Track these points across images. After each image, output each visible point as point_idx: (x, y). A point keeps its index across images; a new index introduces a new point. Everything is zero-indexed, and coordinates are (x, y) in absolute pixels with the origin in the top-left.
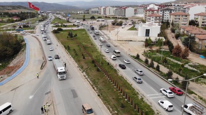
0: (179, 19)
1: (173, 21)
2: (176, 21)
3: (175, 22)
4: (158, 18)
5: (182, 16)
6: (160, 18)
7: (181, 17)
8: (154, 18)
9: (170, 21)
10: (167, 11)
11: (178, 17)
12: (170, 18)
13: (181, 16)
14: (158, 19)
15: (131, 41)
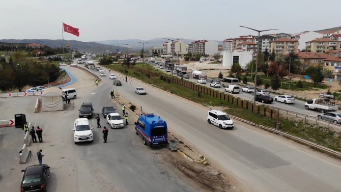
0: (283, 47)
1: (273, 51)
2: (279, 51)
3: (277, 51)
4: (252, 46)
5: (287, 44)
6: (254, 46)
7: (285, 45)
8: (246, 46)
9: (270, 51)
10: (266, 40)
11: (280, 45)
12: (270, 47)
13: (285, 43)
14: (252, 48)
15: (213, 69)
